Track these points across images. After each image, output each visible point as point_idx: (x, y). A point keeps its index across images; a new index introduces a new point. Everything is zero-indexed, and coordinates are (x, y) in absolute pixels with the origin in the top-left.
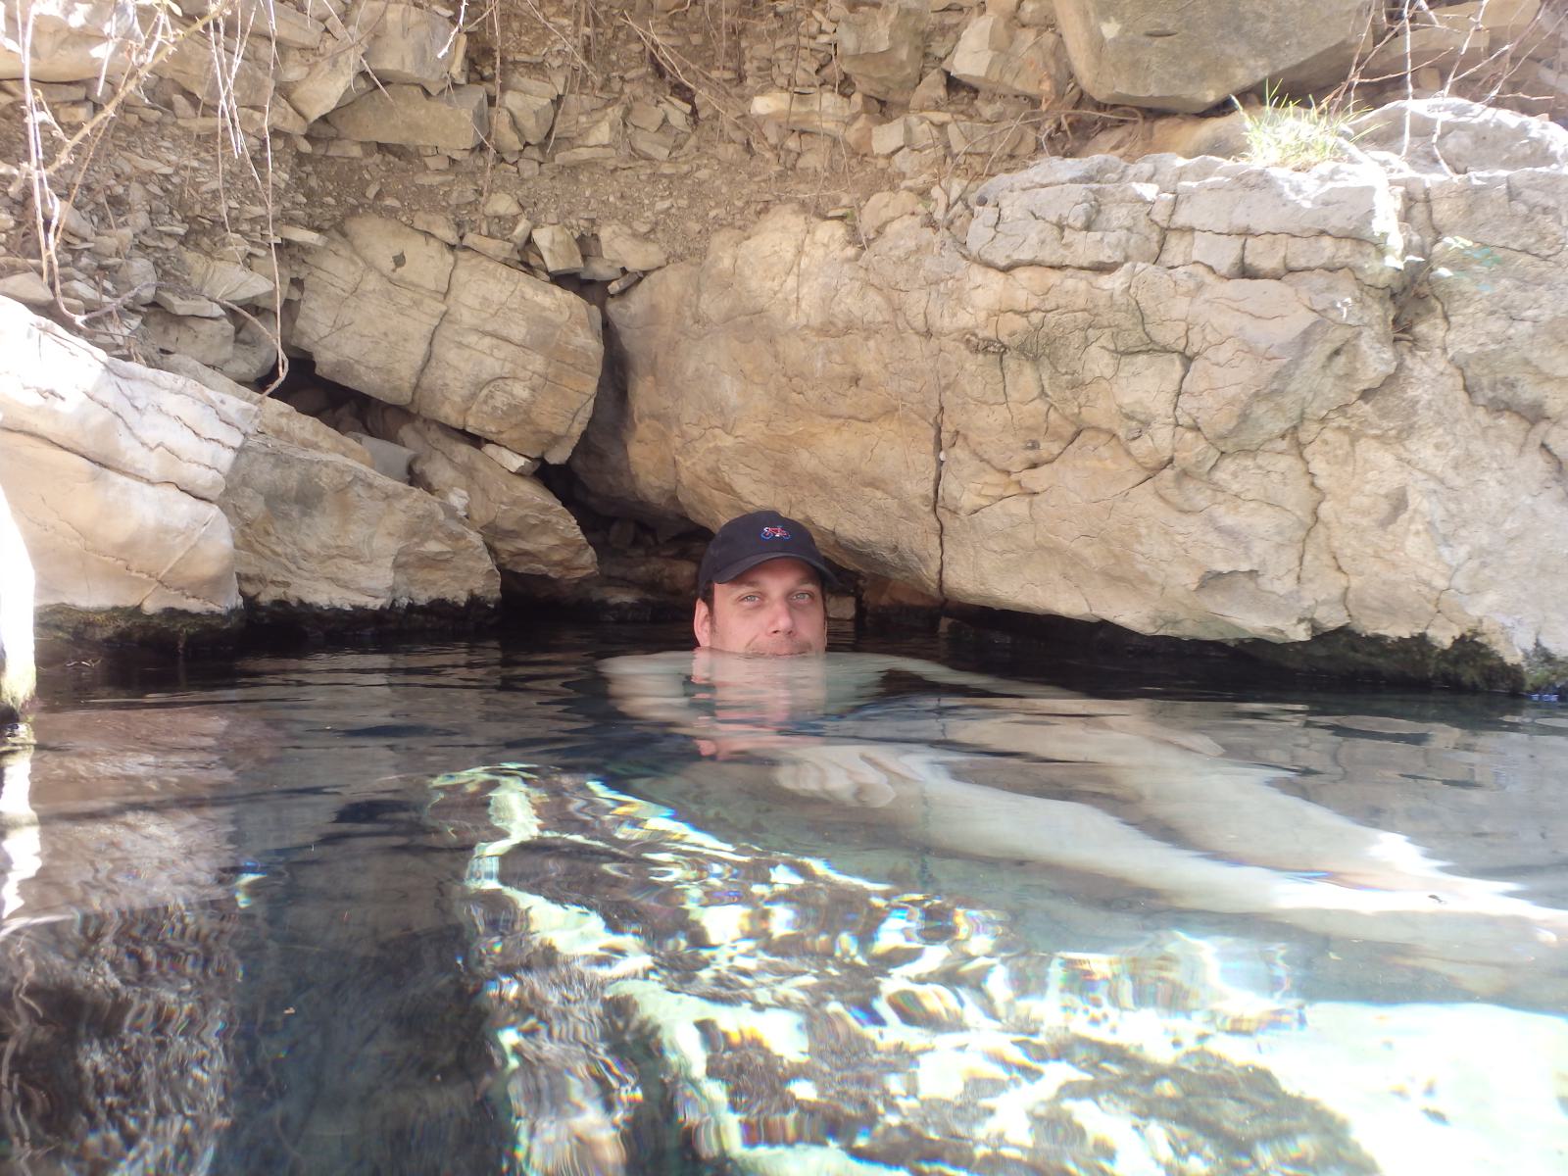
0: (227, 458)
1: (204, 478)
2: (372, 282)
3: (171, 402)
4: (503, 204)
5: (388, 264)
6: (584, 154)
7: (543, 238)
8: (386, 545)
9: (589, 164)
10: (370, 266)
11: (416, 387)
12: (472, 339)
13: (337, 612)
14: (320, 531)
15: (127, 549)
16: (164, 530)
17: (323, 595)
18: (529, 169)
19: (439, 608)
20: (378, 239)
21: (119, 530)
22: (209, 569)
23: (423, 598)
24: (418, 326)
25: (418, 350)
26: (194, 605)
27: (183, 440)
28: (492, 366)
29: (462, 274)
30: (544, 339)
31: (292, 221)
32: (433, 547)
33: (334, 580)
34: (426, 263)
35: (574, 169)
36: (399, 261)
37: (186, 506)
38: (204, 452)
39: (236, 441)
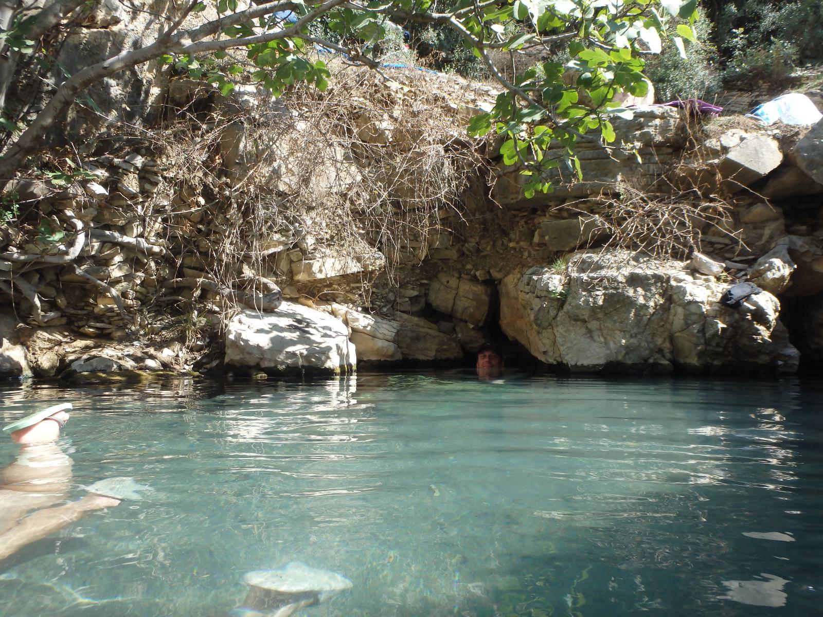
0: (394, 334)
1: (389, 338)
2: (442, 287)
3: (384, 326)
4: (469, 266)
5: (445, 283)
6: (485, 253)
7: (478, 273)
8: (434, 347)
9: (488, 255)
10: (442, 284)
11: (452, 310)
12: (462, 299)
13: (423, 360)
14: (421, 345)
15: (378, 350)
16: (382, 347)
17: (421, 357)
18: (474, 258)
19: (448, 360)
20: (444, 278)
21: (376, 347)
22: (390, 353)
23: (444, 357)
24: (451, 296)
25: (451, 302)
26: (389, 359)
27: (386, 332)
28: (467, 305)
29: (460, 284)
30: (476, 298)
31: (423, 279)
32: (445, 347)
33: (423, 354)
34: (453, 282)
35: (485, 257)
36: (448, 282)
37: (386, 343)
38: (390, 333)
39: (396, 331)
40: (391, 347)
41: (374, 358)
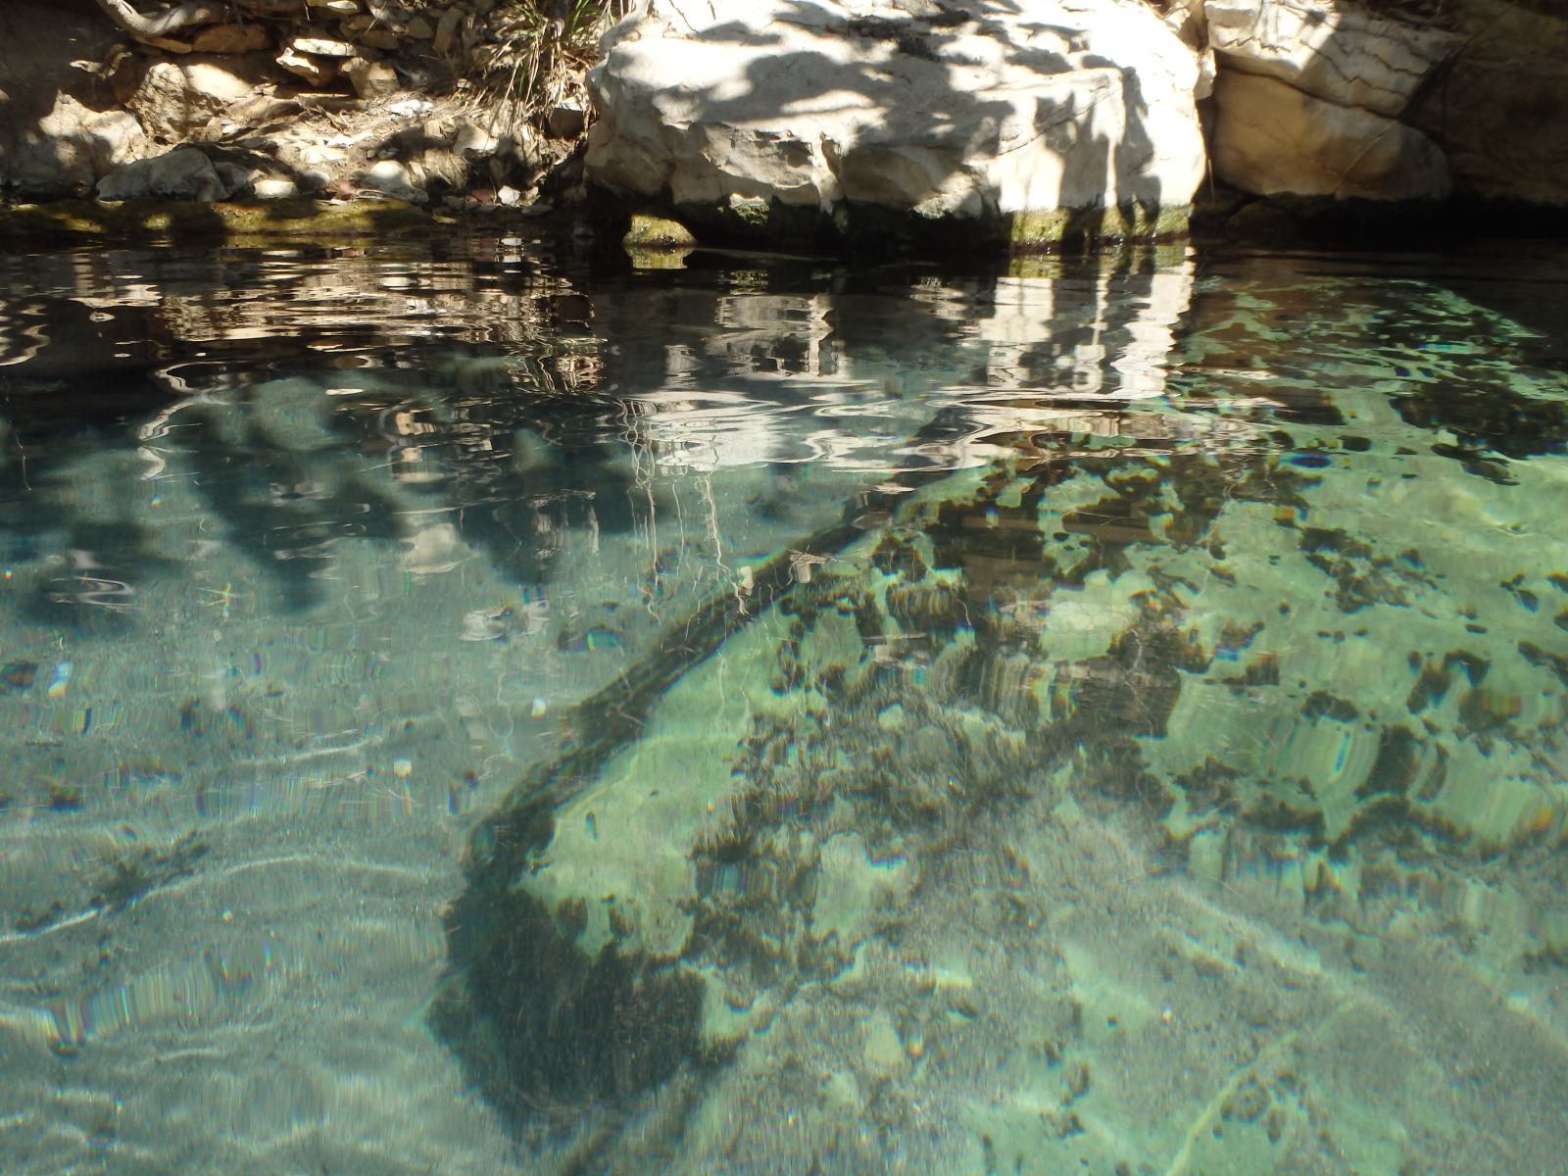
0: (1409, 83)
1: (1387, 99)
3: (1373, 44)
15: (1323, 152)
16: (1346, 141)
21: (1317, 141)
22: (1379, 165)
26: (1372, 195)
27: (1373, 72)
37: (1365, 123)
38: (1392, 79)
39: (1421, 68)
40: (1391, 140)
41: (1304, 187)
